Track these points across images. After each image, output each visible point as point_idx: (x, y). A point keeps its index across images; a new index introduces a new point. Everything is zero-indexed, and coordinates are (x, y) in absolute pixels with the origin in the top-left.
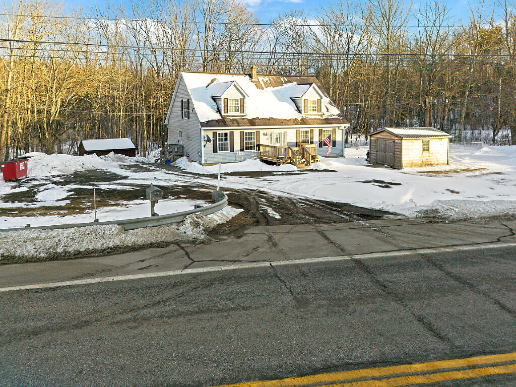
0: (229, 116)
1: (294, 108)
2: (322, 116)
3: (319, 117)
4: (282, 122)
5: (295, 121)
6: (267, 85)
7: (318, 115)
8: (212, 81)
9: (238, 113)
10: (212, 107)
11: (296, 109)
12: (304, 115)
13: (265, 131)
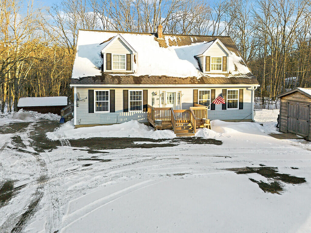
0: (112, 73)
1: (195, 66)
2: (227, 75)
3: (223, 76)
4: (175, 81)
5: (193, 80)
6: (172, 43)
7: (223, 74)
8: (110, 39)
9: (125, 70)
10: (96, 63)
11: (198, 67)
12: (205, 73)
13: (155, 90)
